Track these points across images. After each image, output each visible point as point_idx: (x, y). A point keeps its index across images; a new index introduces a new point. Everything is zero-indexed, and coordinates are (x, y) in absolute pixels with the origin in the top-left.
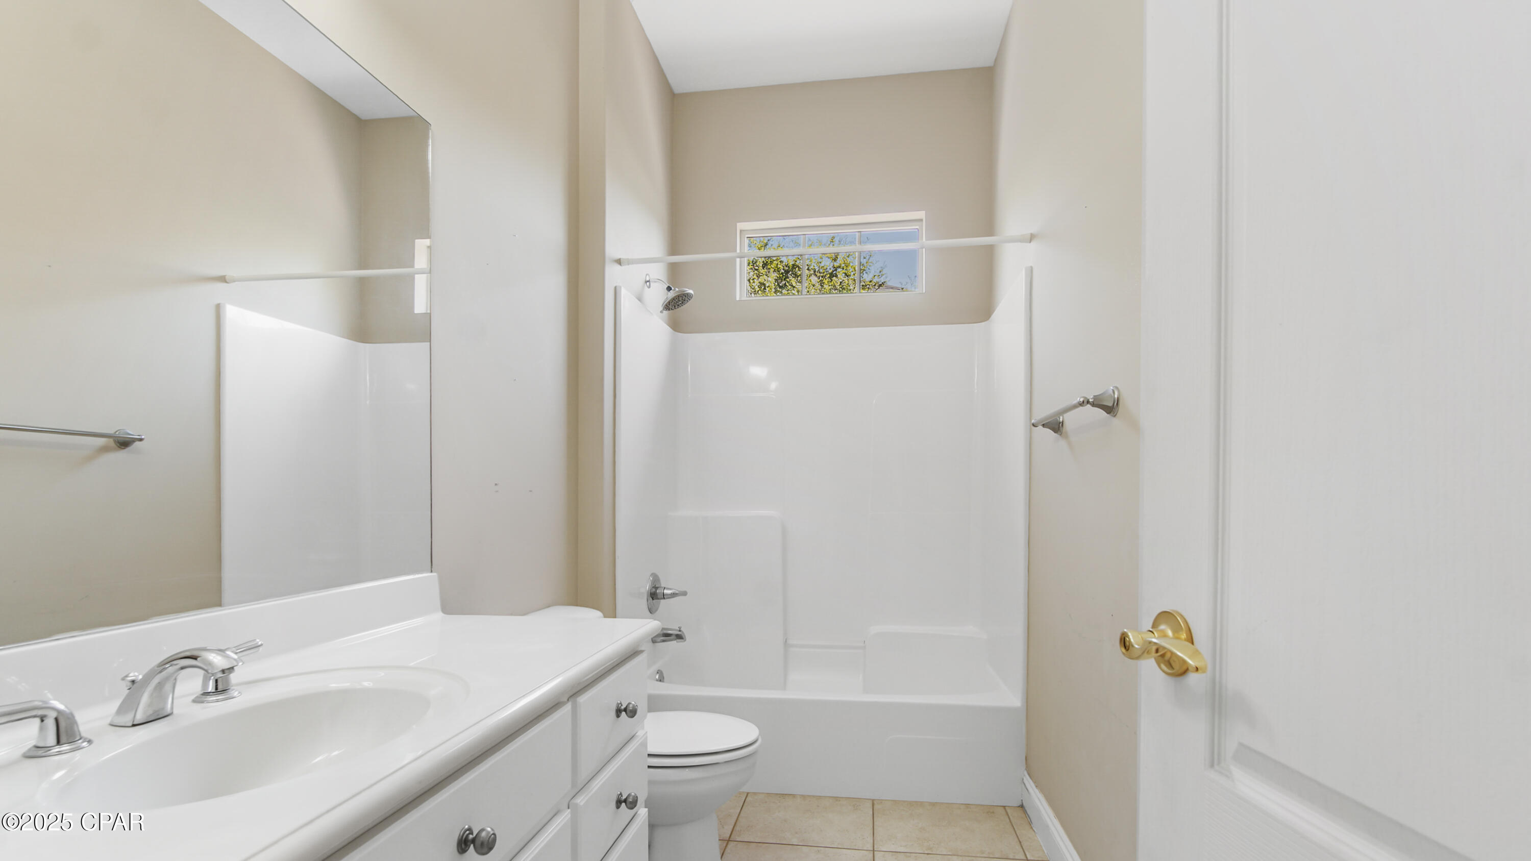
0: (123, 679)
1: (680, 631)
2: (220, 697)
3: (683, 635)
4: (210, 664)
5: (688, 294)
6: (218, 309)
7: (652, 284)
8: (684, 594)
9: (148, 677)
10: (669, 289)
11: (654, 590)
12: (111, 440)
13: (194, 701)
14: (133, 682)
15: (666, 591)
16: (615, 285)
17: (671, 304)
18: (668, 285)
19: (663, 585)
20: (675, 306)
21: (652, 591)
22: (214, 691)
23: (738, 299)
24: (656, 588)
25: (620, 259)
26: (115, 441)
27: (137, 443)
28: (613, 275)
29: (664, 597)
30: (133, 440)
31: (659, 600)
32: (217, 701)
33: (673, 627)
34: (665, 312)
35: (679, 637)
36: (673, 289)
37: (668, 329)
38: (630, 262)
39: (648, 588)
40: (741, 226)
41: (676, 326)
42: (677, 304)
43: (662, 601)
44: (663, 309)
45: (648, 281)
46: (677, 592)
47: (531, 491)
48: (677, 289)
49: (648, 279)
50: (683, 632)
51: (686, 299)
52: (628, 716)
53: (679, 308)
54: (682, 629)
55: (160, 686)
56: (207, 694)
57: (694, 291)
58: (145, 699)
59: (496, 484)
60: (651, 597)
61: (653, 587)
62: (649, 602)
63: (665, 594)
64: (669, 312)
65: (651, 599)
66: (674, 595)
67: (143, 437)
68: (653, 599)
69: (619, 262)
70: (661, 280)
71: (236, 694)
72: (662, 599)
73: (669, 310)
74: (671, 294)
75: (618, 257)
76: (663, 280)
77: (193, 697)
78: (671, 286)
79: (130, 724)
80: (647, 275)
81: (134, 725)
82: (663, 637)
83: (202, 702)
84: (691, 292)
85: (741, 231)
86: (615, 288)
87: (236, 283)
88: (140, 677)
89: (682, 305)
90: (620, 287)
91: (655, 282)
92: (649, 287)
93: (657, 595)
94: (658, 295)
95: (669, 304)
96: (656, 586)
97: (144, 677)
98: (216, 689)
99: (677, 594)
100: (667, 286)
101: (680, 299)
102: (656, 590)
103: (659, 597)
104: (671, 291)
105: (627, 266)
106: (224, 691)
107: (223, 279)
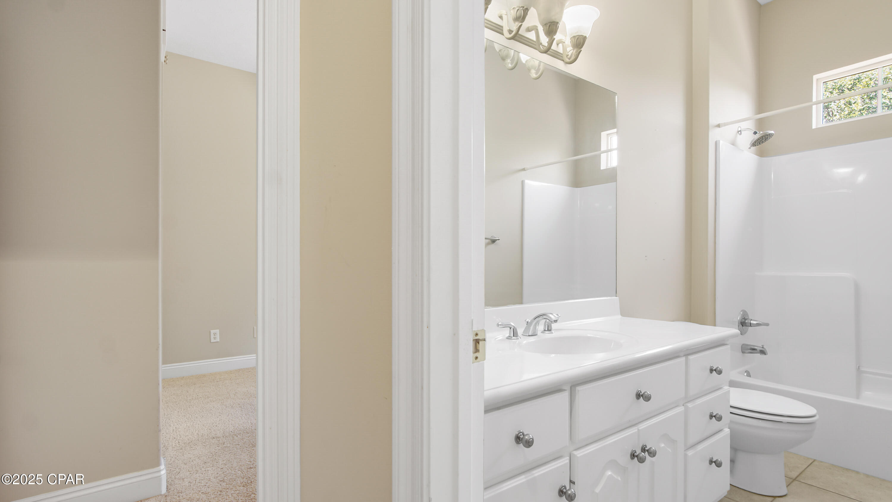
0: (525, 321)
1: (763, 348)
2: (549, 332)
3: (765, 351)
4: (550, 318)
5: (769, 134)
6: (523, 183)
7: (742, 132)
8: (767, 325)
9: (532, 322)
10: (755, 133)
11: (743, 320)
12: (490, 240)
13: (542, 332)
14: (528, 322)
15: (752, 322)
16: (715, 140)
17: (756, 142)
18: (755, 131)
19: (750, 318)
20: (760, 143)
21: (742, 321)
22: (547, 330)
23: (814, 127)
24: (746, 319)
25: (719, 124)
26: (491, 240)
27: (498, 241)
28: (714, 135)
29: (751, 325)
30: (497, 240)
31: (747, 327)
32: (548, 333)
33: (758, 344)
34: (753, 148)
35: (763, 352)
36: (758, 132)
37: (756, 157)
38: (726, 124)
39: (739, 318)
40: (815, 77)
41: (761, 154)
42: (762, 141)
43: (750, 328)
44: (751, 146)
45: (739, 131)
46: (761, 323)
47: (664, 260)
48: (761, 132)
49: (739, 129)
50: (765, 349)
51: (768, 137)
52: (717, 374)
53: (763, 144)
54: (764, 347)
55: (536, 324)
56: (545, 330)
57: (774, 131)
58: (532, 328)
59: (646, 256)
60: (741, 324)
61: (743, 318)
62: (740, 327)
63: (751, 323)
64: (756, 147)
65: (741, 326)
66: (758, 325)
67: (500, 238)
68: (743, 326)
69: (719, 126)
70: (750, 129)
71: (553, 332)
72: (749, 326)
73: (755, 146)
74: (757, 136)
75: (718, 123)
76: (752, 129)
77: (541, 331)
78: (756, 131)
79: (528, 335)
80: (739, 127)
81: (529, 336)
82: (751, 350)
83: (544, 333)
84: (772, 132)
85: (817, 80)
86: (716, 142)
87: (529, 170)
88: (529, 321)
89: (765, 141)
90: (719, 141)
91: (745, 130)
92: (741, 134)
93: (746, 324)
94: (748, 137)
95: (755, 143)
96: (745, 318)
97: (531, 321)
98: (548, 329)
99: (761, 324)
100: (753, 132)
101: (764, 138)
102: (745, 321)
103: (747, 325)
104: (757, 134)
105: (724, 127)
106: (550, 330)
107: (524, 170)
